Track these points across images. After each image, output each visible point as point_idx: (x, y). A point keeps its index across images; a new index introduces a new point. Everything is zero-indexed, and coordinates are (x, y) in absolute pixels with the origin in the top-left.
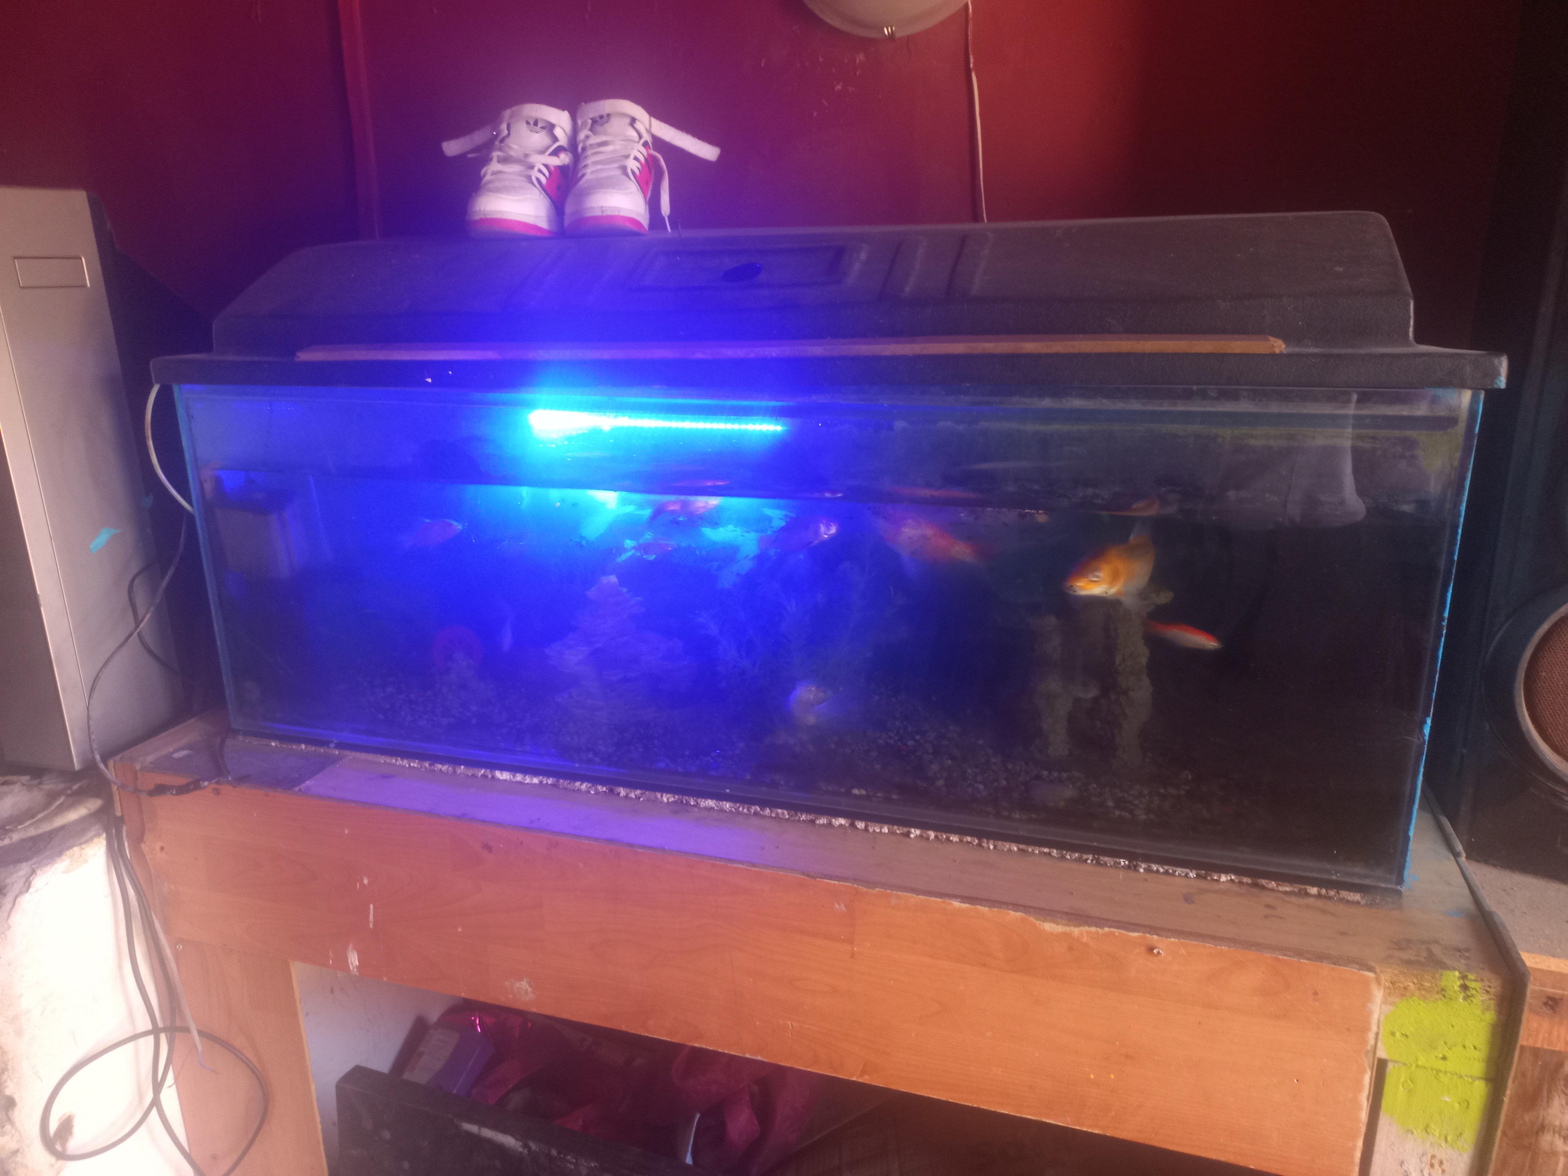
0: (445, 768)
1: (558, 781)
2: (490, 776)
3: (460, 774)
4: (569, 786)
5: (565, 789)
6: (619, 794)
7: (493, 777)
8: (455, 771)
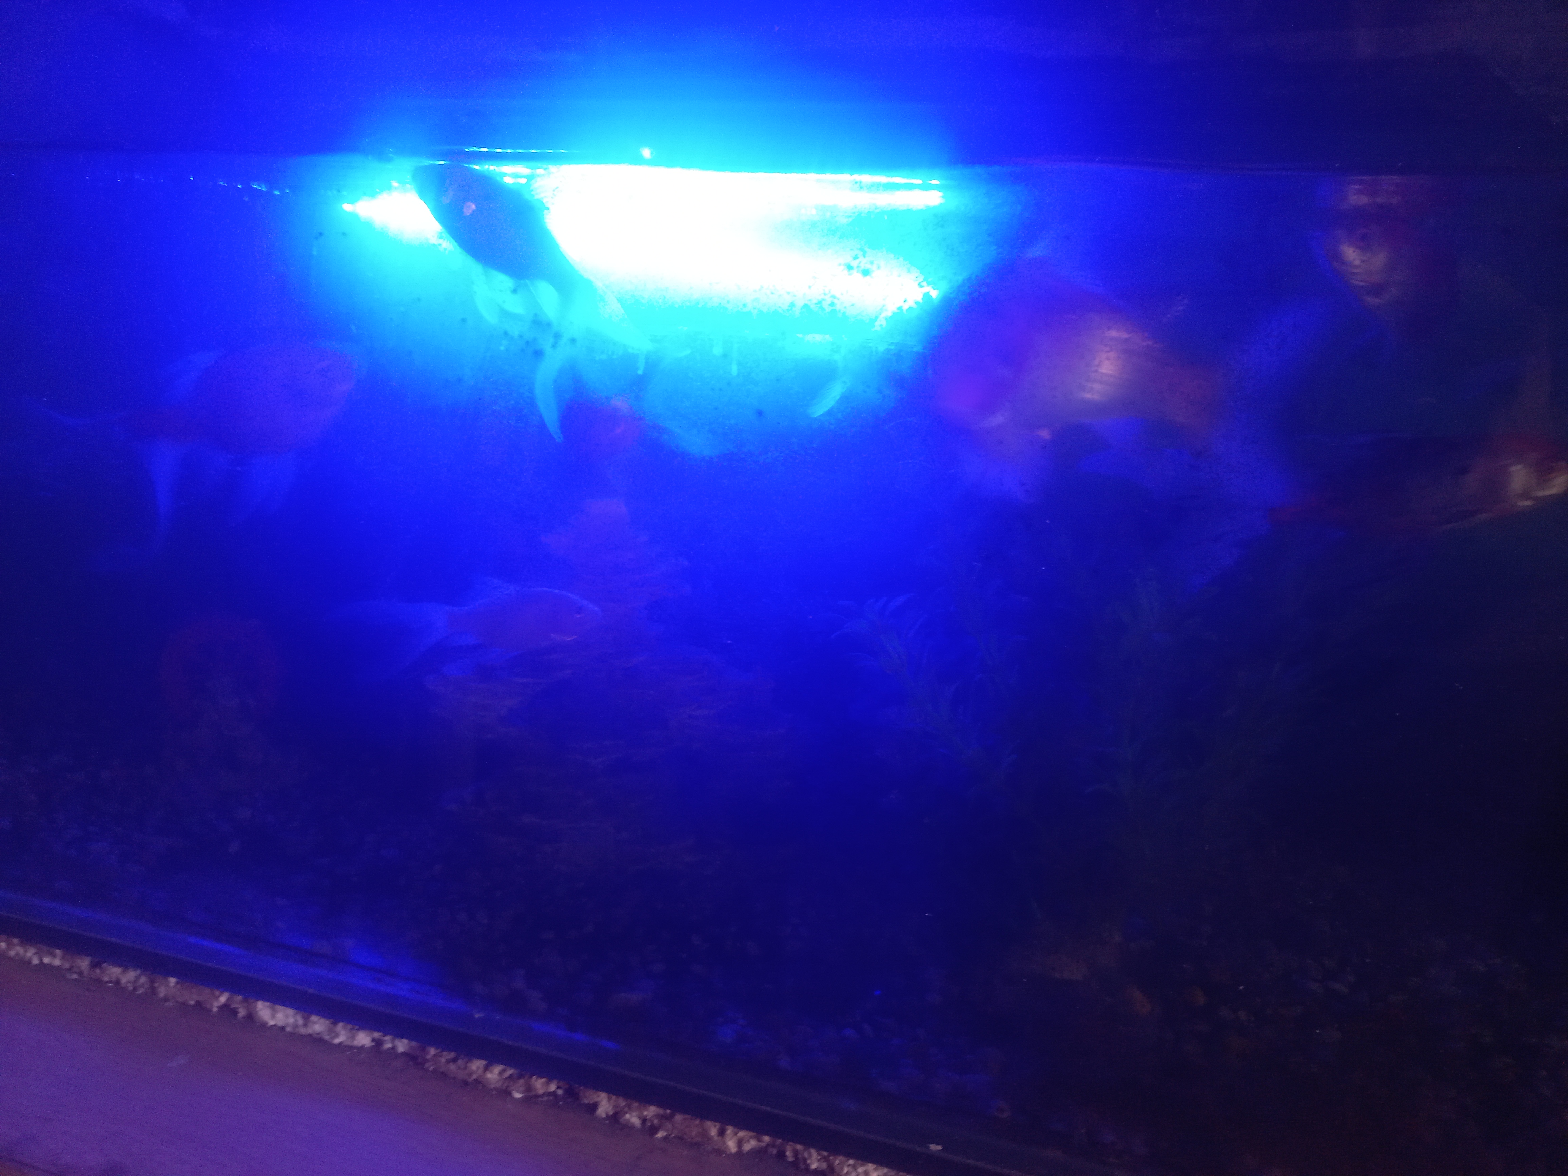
0: (129, 977)
1: (423, 1049)
2: (242, 1012)
3: (166, 999)
4: (452, 1067)
5: (443, 1076)
6: (594, 1107)
7: (250, 1017)
8: (153, 991)
